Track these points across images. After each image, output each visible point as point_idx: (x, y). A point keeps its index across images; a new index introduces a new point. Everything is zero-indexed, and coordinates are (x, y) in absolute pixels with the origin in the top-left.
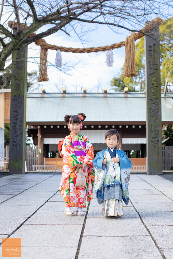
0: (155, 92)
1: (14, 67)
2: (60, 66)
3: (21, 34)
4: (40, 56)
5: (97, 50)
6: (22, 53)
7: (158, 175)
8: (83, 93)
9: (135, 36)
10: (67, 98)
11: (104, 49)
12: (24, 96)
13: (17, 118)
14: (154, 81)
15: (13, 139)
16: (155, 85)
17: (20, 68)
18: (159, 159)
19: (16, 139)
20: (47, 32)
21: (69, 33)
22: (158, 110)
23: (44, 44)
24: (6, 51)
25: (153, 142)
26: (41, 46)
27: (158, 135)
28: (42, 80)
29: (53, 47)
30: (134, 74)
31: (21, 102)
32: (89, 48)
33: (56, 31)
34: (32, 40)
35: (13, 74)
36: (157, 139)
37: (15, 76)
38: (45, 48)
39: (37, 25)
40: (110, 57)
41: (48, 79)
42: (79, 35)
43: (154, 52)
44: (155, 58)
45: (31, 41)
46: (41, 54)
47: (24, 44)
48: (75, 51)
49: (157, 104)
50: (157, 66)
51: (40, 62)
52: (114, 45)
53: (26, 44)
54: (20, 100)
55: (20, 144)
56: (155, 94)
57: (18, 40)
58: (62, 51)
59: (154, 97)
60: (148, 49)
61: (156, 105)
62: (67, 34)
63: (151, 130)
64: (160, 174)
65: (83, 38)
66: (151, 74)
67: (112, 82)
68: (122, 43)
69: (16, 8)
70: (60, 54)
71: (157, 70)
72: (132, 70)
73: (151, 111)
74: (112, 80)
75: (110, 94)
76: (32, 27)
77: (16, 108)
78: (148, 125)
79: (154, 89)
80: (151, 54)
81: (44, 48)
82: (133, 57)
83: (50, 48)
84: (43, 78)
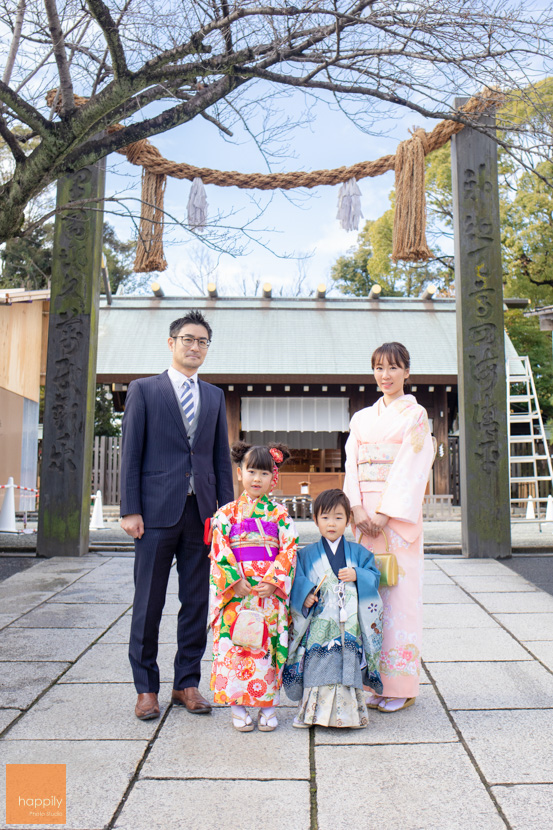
0: (486, 307)
1: (63, 226)
2: (202, 226)
3: (73, 119)
4: (143, 196)
5: (311, 182)
6: (88, 186)
7: (499, 559)
8: (261, 300)
9: (425, 140)
10: (219, 311)
11: (333, 179)
12: (89, 315)
13: (67, 383)
14: (482, 274)
15: (54, 447)
16: (485, 286)
17: (79, 231)
18: (498, 510)
19: (64, 445)
20: (160, 119)
21: (231, 130)
22: (495, 361)
23: (153, 161)
24: (26, 176)
25: (480, 456)
26: (145, 167)
27: (496, 437)
28: (147, 266)
29: (181, 171)
30: (424, 252)
31: (79, 333)
32: (287, 175)
33: (191, 118)
34: (112, 142)
35: (60, 247)
36: (493, 448)
37: (63, 254)
38: (158, 173)
39: (124, 88)
40: (351, 202)
41: (166, 265)
42: (257, 139)
43: (482, 188)
44: (483, 204)
45: (111, 145)
46: (146, 191)
47: (88, 153)
48: (245, 183)
49: (491, 343)
50: (491, 230)
51: (143, 212)
52: (364, 167)
53: (93, 156)
54: (77, 326)
55: (73, 461)
56: (485, 313)
57: (63, 138)
58: (207, 183)
59: (483, 321)
60: (464, 178)
61: (489, 346)
62: (224, 130)
63: (474, 419)
64: (502, 556)
65: (271, 147)
66: (471, 254)
67: (335, 269)
68: (386, 160)
69: (57, 33)
70: (203, 190)
71: (490, 240)
72: (417, 241)
73: (475, 363)
74: (334, 263)
75: (335, 300)
76: (107, 95)
77: (66, 350)
78: (465, 404)
79: (483, 297)
80: (471, 195)
81: (153, 173)
82: (419, 201)
83: (172, 173)
84: (151, 262)
